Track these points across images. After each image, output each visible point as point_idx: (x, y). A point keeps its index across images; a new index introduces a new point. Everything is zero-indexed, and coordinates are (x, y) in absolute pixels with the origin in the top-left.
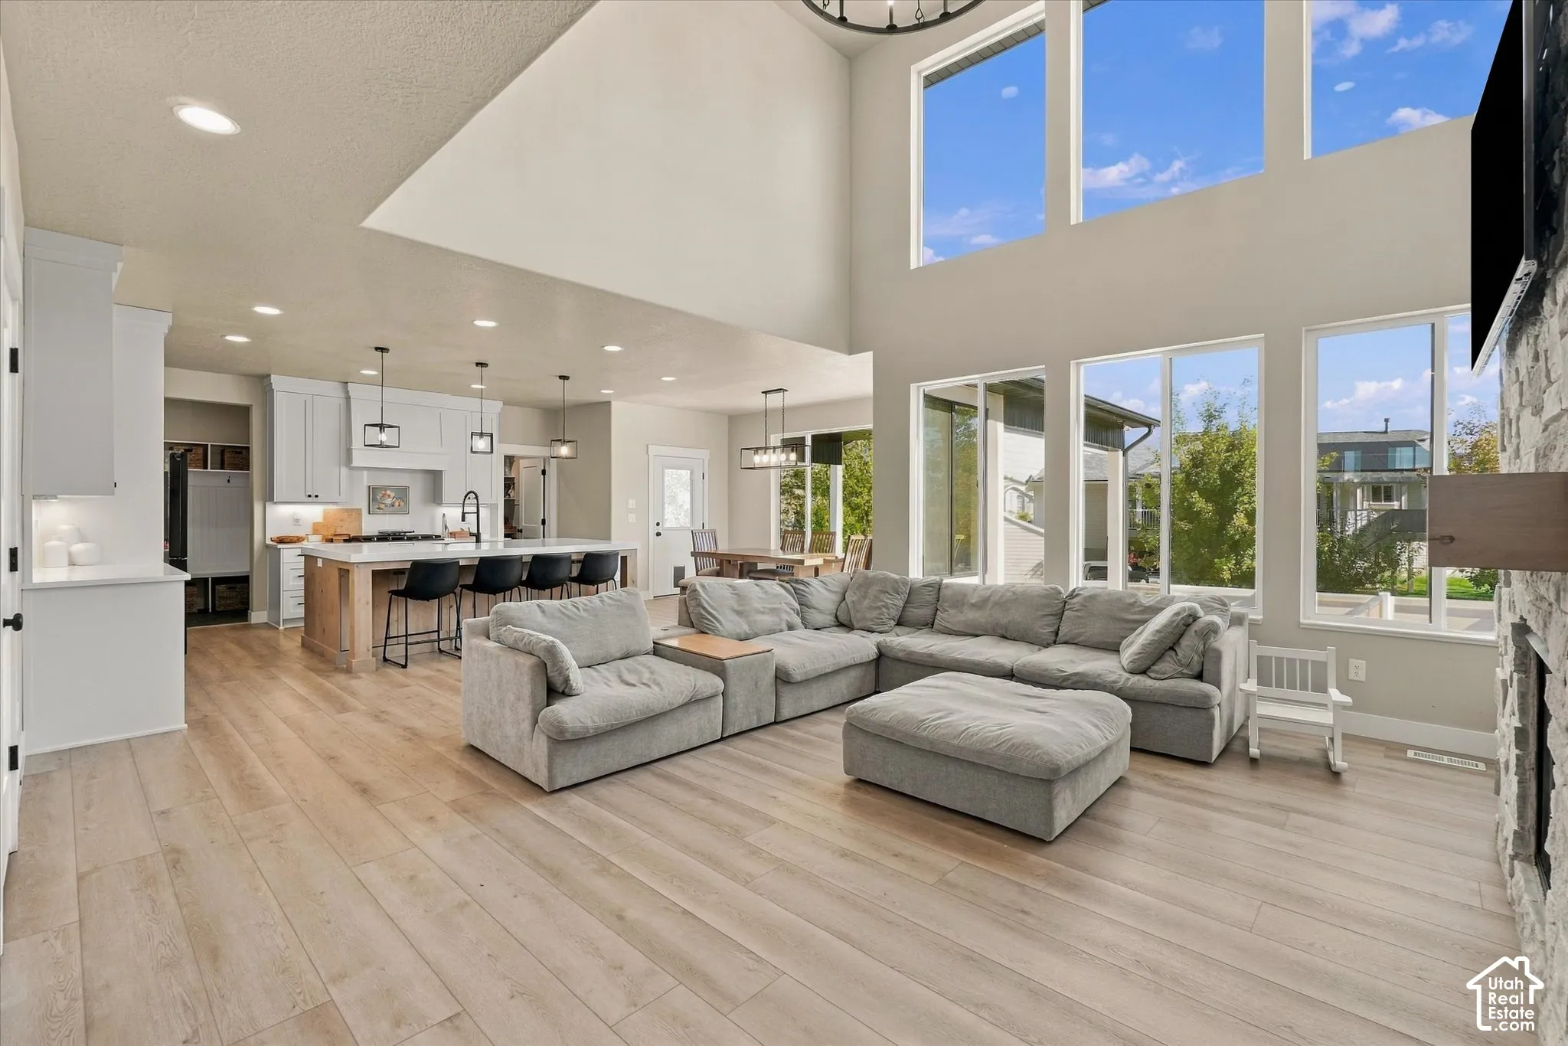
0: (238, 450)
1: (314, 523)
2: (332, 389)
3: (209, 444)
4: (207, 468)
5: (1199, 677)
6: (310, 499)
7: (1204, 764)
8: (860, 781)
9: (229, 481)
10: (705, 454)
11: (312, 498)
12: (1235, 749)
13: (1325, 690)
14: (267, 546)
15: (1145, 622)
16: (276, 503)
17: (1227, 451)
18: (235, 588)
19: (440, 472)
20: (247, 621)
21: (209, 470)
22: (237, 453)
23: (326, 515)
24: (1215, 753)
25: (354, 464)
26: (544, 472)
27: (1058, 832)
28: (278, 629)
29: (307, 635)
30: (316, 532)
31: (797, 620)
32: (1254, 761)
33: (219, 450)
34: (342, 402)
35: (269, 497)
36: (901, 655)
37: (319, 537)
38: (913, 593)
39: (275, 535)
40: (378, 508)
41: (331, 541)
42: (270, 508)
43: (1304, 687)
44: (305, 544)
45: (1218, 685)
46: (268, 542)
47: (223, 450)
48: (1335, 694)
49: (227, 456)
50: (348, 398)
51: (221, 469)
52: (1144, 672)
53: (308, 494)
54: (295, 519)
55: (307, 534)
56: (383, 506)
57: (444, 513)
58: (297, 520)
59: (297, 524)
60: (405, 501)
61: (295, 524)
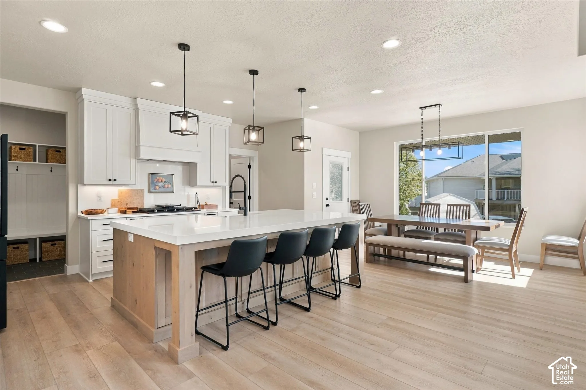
0: (58, 149)
1: (112, 200)
2: (126, 102)
3: (37, 145)
4: (35, 161)
6: (110, 182)
9: (51, 171)
10: (349, 155)
11: (112, 181)
14: (79, 218)
16: (85, 185)
18: (55, 244)
19: (195, 164)
20: (64, 273)
21: (37, 162)
22: (57, 151)
23: (120, 194)
25: (142, 157)
26: (250, 167)
28: (88, 282)
29: (116, 298)
30: (113, 205)
33: (44, 150)
34: (132, 112)
35: (80, 181)
37: (116, 210)
39: (84, 210)
40: (154, 189)
41: (125, 212)
42: (81, 189)
44: (106, 215)
46: (80, 214)
47: (48, 149)
49: (50, 152)
50: (137, 110)
51: (46, 163)
53: (109, 178)
54: (99, 197)
55: (108, 208)
56: (157, 188)
57: (197, 192)
58: (100, 197)
59: (100, 200)
60: (172, 184)
61: (98, 200)
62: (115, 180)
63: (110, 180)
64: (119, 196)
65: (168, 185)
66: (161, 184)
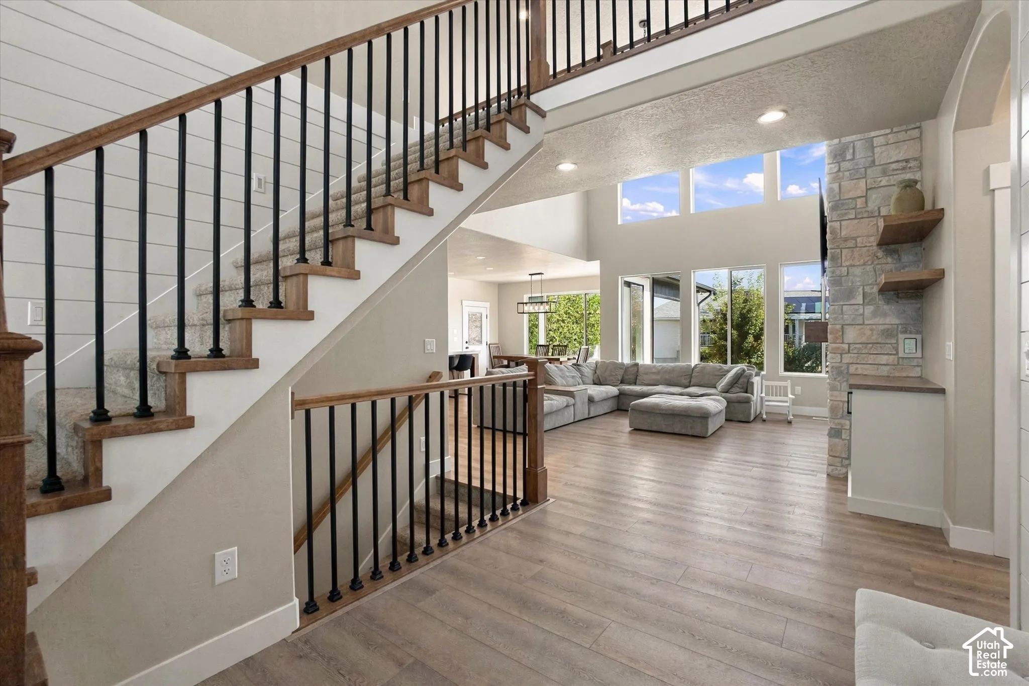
5: (746, 392)
7: (749, 422)
8: (635, 429)
10: (488, 305)
12: (758, 418)
13: (787, 396)
15: (725, 375)
17: (743, 303)
24: (752, 418)
27: (709, 434)
31: (580, 381)
32: (764, 421)
36: (628, 393)
38: (626, 368)
43: (780, 396)
45: (752, 394)
48: (790, 396)
52: (727, 392)
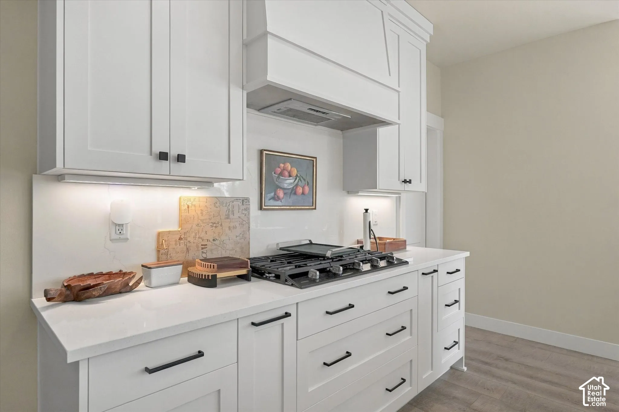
1: (158, 234)
11: (169, 162)
30: (165, 256)
40: (273, 199)
53: (158, 148)
54: (116, 225)
55: (150, 268)
56: (281, 194)
57: (366, 208)
58: (119, 227)
59: (122, 237)
60: (311, 184)
61: (114, 236)
62: (181, 158)
63: (163, 156)
64: (182, 222)
65: (303, 188)
66: (288, 183)
